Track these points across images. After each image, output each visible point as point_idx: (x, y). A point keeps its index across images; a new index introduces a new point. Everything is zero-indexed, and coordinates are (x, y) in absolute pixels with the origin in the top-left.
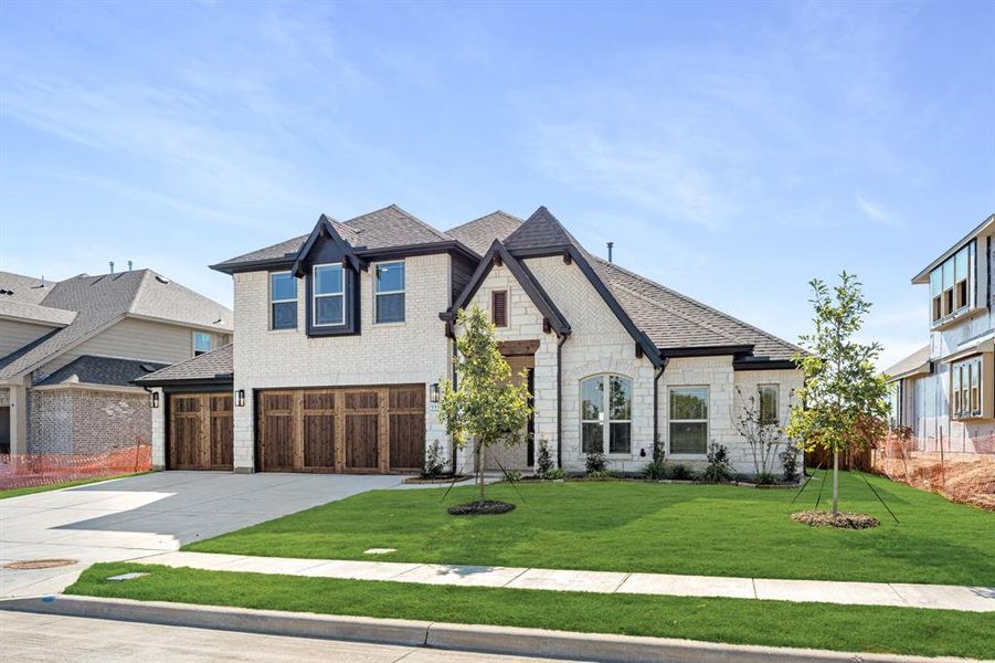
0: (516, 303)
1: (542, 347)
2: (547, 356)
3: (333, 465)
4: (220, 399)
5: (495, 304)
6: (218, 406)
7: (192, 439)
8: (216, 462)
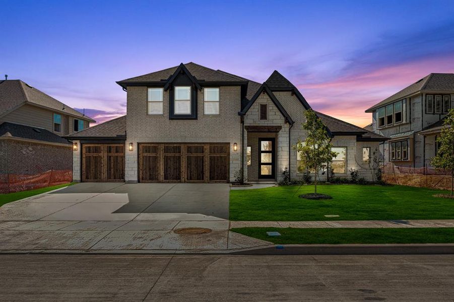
0: (271, 110)
1: (283, 129)
2: (285, 133)
3: (180, 179)
4: (113, 147)
5: (262, 110)
6: (112, 150)
7: (96, 167)
8: (110, 178)
